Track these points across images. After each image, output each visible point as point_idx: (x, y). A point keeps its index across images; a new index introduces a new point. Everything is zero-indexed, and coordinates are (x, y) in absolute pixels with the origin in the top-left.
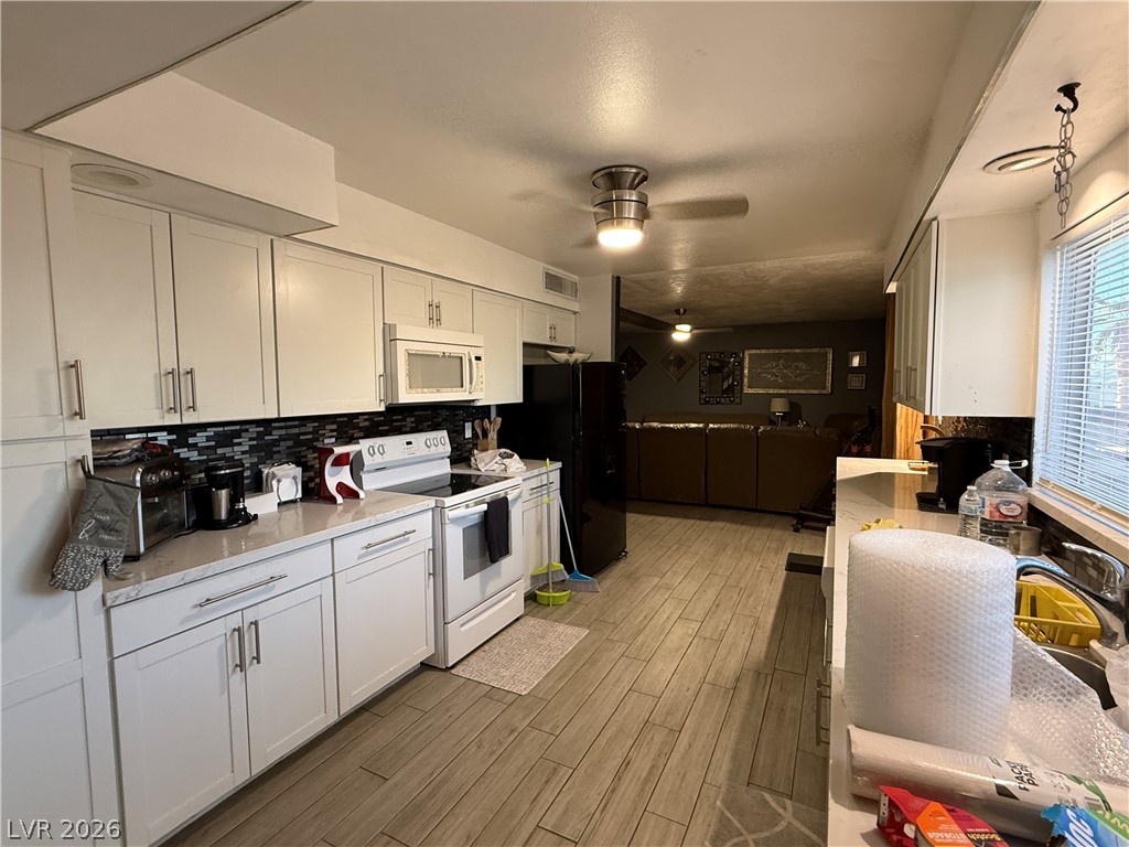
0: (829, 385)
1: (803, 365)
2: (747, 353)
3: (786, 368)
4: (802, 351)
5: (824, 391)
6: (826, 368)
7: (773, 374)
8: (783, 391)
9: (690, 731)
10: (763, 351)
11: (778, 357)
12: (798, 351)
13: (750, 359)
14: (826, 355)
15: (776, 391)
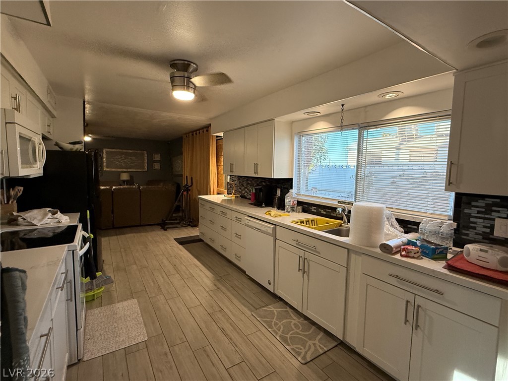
0: (146, 167)
1: (134, 158)
2: (105, 150)
3: (126, 159)
4: (133, 151)
5: (144, 170)
6: (144, 160)
7: (120, 162)
8: (125, 170)
9: (225, 308)
10: (114, 150)
11: (121, 154)
12: (131, 151)
13: (106, 153)
14: (144, 154)
15: (121, 170)
